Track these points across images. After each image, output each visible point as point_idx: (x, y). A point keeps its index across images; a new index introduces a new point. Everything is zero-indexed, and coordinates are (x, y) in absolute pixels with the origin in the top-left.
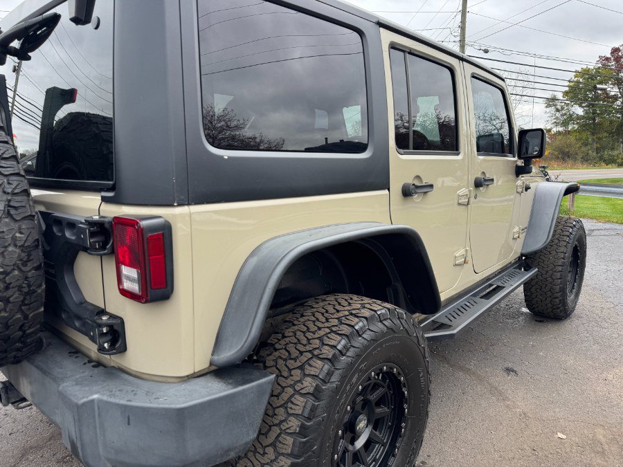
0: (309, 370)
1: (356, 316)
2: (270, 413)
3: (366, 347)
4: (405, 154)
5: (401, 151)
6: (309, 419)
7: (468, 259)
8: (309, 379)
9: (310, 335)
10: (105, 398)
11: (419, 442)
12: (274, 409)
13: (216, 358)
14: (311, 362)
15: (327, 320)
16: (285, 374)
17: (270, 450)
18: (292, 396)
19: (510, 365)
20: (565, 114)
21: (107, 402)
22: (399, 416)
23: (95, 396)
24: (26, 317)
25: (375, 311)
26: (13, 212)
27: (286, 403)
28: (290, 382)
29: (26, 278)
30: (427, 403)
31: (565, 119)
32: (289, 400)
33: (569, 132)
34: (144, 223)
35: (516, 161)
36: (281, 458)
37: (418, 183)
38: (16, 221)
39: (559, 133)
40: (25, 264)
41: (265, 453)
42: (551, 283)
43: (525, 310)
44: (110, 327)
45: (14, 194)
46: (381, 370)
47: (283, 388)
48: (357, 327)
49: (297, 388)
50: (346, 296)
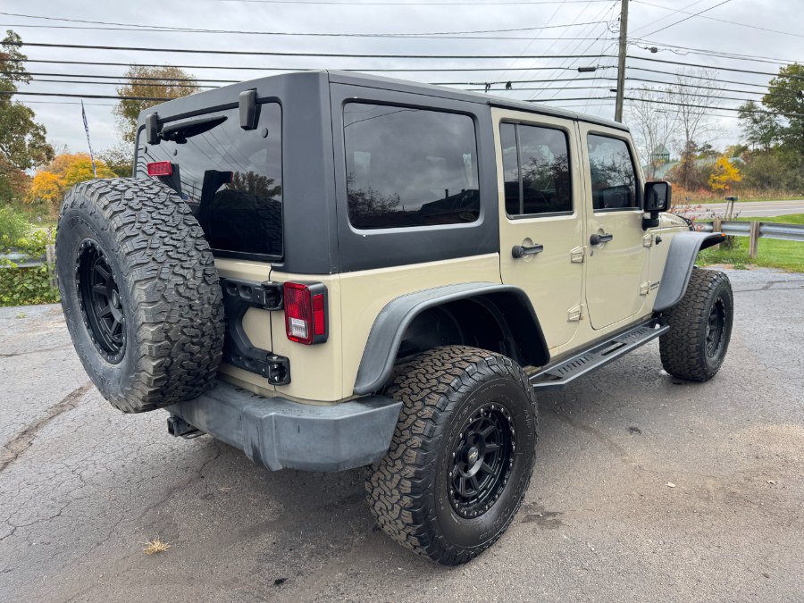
0: (428, 401)
1: (467, 361)
2: (398, 434)
3: (475, 387)
4: (515, 218)
5: (512, 216)
6: (429, 438)
7: (583, 315)
8: (429, 408)
9: (428, 376)
10: (280, 414)
11: (527, 476)
12: (401, 431)
13: (358, 388)
14: (430, 396)
15: (443, 364)
16: (410, 405)
17: (399, 463)
18: (416, 421)
19: (635, 425)
20: (766, 127)
21: (282, 417)
22: (507, 452)
23: (273, 414)
24: (211, 358)
25: (484, 358)
26: (207, 278)
27: (411, 426)
28: (413, 410)
29: (215, 328)
30: (533, 442)
31: (765, 134)
32: (413, 424)
33: (769, 151)
34: (311, 287)
35: (642, 214)
36: (408, 467)
37: (527, 245)
38: (209, 285)
39: (757, 152)
40: (215, 317)
41: (394, 465)
42: (686, 342)
43: (664, 372)
44: (280, 364)
45: (206, 265)
46: (490, 407)
47: (408, 416)
48: (467, 370)
49: (419, 415)
50: (460, 347)
